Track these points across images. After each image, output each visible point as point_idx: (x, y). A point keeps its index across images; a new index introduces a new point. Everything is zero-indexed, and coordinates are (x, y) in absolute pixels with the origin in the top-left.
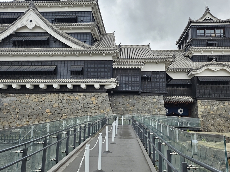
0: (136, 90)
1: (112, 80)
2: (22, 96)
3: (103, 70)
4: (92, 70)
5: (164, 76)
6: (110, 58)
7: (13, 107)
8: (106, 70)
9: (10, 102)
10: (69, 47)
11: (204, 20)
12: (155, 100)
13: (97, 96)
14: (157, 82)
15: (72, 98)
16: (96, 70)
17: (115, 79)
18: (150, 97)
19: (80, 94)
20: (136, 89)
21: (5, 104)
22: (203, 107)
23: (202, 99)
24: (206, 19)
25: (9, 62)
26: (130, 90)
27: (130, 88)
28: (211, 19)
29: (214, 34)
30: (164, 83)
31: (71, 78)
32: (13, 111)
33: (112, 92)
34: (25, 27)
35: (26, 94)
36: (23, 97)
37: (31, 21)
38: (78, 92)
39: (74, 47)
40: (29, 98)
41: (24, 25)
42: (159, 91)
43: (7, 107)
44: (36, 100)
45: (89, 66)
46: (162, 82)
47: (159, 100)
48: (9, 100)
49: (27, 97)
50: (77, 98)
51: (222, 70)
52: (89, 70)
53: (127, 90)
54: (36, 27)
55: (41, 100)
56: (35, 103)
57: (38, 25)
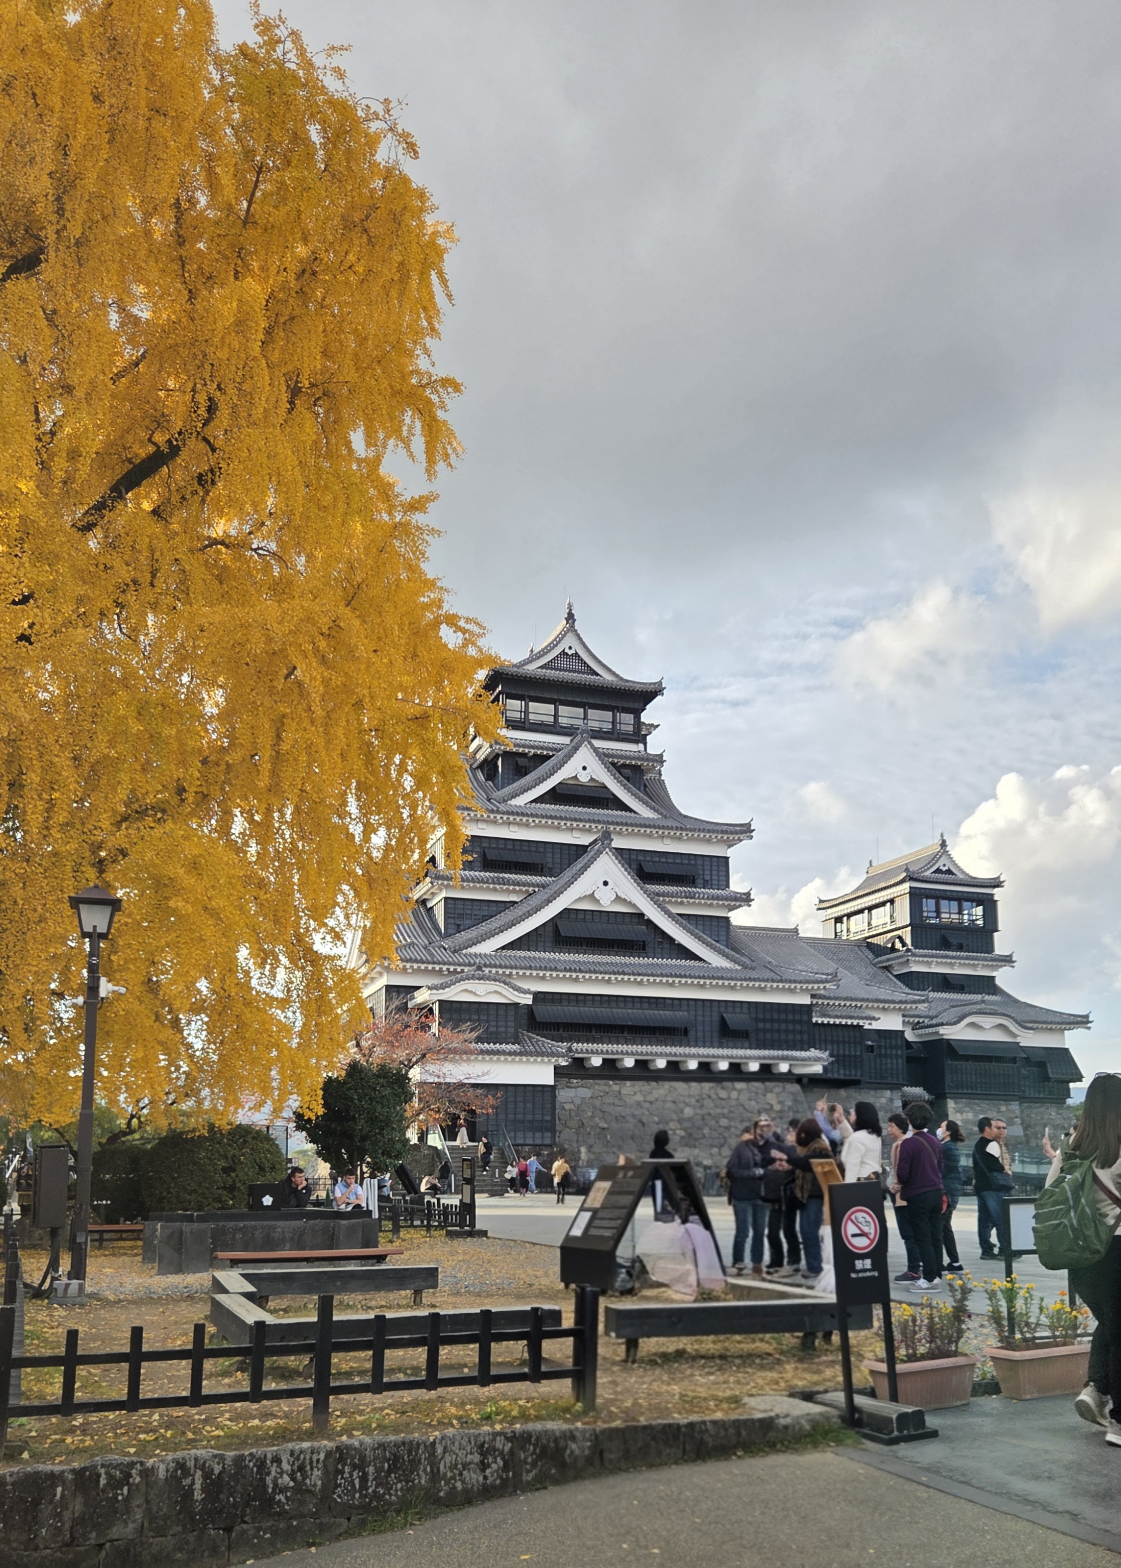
0: (853, 1078)
1: (813, 1053)
2: (601, 1086)
3: (791, 1027)
4: (768, 1026)
5: (899, 1043)
6: (806, 1000)
7: (590, 1114)
8: (798, 1027)
9: (578, 1101)
10: (700, 959)
11: (935, 872)
12: (883, 1100)
13: (777, 1090)
14: (886, 1056)
15: (723, 1094)
16: (776, 1026)
17: (827, 1053)
18: (872, 1092)
19: (739, 1085)
20: (854, 1075)
21: (567, 1107)
22: (958, 1115)
23: (956, 1097)
24: (938, 871)
25: (572, 997)
26: (842, 1077)
27: (842, 1072)
28: (949, 872)
29: (957, 916)
30: (900, 1061)
31: (721, 1046)
32: (592, 1124)
33: (805, 1081)
34: (592, 897)
35: (611, 1082)
36: (607, 1089)
37: (606, 883)
38: (732, 1080)
39: (715, 960)
40: (619, 1092)
41: (588, 893)
42: (890, 1081)
43: (573, 1114)
44: (639, 1097)
45: (761, 1016)
46: (897, 1056)
47: (891, 1100)
48: (572, 1095)
49: (616, 1088)
50: (734, 1095)
51: (1001, 1026)
52: (761, 1025)
53: (836, 1076)
54: (618, 899)
55: (650, 1098)
56: (638, 1104)
57: (623, 896)
